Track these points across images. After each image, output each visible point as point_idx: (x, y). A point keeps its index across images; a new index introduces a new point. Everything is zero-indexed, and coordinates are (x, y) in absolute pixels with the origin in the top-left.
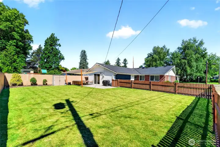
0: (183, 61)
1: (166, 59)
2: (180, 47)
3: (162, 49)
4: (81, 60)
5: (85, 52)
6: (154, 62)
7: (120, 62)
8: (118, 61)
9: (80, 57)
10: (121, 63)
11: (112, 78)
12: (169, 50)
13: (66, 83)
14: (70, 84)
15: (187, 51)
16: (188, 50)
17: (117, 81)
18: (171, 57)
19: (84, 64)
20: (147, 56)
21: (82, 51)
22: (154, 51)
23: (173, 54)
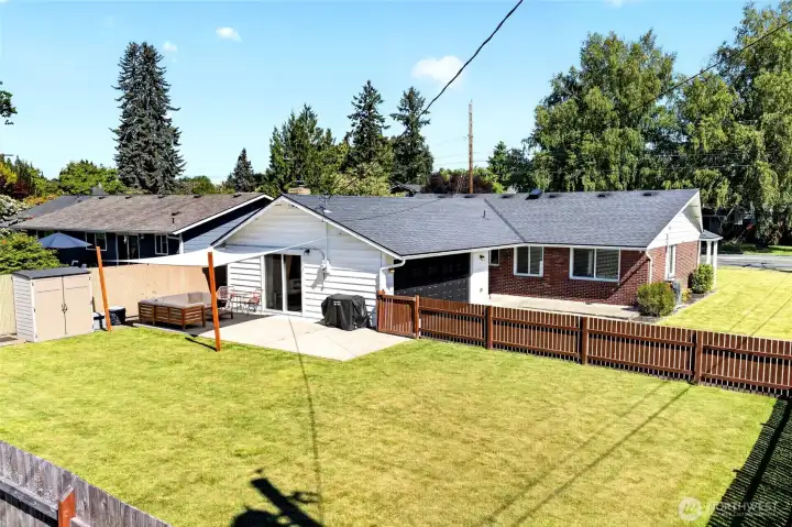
0: (743, 131)
1: (654, 115)
2: (733, 47)
3: (635, 52)
4: (126, 114)
5: (150, 56)
6: (588, 136)
7: (380, 109)
8: (370, 107)
9: (121, 93)
10: (389, 121)
11: (377, 286)
12: (671, 59)
13: (100, 318)
14: (119, 317)
15: (765, 75)
16: (770, 66)
17: (407, 302)
18: (680, 104)
19: (153, 137)
20: (549, 91)
21: (132, 53)
22: (588, 60)
23: (692, 92)
